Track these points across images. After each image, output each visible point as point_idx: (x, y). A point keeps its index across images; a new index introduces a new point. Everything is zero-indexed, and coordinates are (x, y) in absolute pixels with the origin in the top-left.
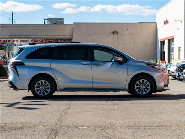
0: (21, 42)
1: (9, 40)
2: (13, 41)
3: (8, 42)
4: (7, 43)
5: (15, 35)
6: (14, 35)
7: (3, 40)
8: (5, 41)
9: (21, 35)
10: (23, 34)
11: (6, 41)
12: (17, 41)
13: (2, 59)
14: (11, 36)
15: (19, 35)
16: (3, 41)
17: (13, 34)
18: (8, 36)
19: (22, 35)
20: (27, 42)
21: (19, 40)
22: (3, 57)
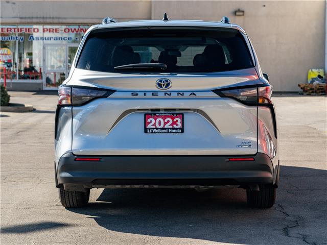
0: (44, 31)
1: (20, 27)
2: (29, 29)
3: (18, 31)
4: (15, 34)
5: (32, 18)
6: (29, 18)
7: (7, 29)
8: (11, 29)
9: (43, 18)
10: (48, 16)
11: (15, 29)
12: (36, 30)
13: (6, 66)
14: (23, 21)
15: (40, 18)
16: (8, 31)
17: (27, 16)
18: (18, 20)
19: (45, 16)
20: (56, 32)
21: (40, 27)
22: (8, 63)
